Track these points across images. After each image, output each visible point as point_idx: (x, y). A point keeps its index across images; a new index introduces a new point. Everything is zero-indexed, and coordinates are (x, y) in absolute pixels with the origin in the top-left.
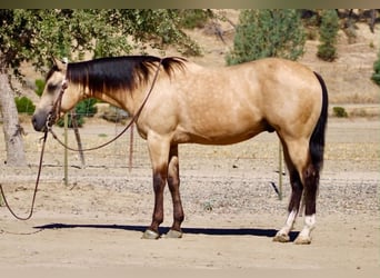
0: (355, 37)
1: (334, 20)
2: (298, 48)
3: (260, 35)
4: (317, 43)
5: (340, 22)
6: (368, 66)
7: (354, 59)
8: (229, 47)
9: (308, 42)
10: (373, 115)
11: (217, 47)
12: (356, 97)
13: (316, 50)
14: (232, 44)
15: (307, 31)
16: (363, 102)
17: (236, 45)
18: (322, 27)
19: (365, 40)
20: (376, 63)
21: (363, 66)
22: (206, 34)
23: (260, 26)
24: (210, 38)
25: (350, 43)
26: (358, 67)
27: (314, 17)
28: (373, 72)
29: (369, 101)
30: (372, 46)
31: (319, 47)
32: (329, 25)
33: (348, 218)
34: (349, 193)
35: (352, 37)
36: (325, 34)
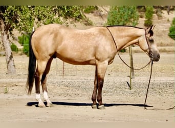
0: (161, 16)
1: (151, 9)
2: (136, 21)
3: (119, 16)
4: (144, 19)
5: (154, 10)
6: (166, 30)
7: (161, 26)
8: (105, 21)
9: (140, 19)
10: (169, 51)
11: (100, 21)
12: (162, 43)
13: (144, 22)
14: (106, 20)
15: (139, 14)
16: (165, 45)
17: (108, 20)
18: (146, 12)
19: (165, 18)
20: (170, 28)
21: (165, 30)
22: (95, 15)
23: (119, 12)
24: (97, 17)
25: (159, 19)
26: (162, 30)
27: (143, 8)
28: (169, 32)
29: (167, 45)
30: (168, 20)
31: (145, 21)
32: (149, 11)
33: (161, 98)
34: (161, 87)
35: (160, 17)
36: (148, 15)
